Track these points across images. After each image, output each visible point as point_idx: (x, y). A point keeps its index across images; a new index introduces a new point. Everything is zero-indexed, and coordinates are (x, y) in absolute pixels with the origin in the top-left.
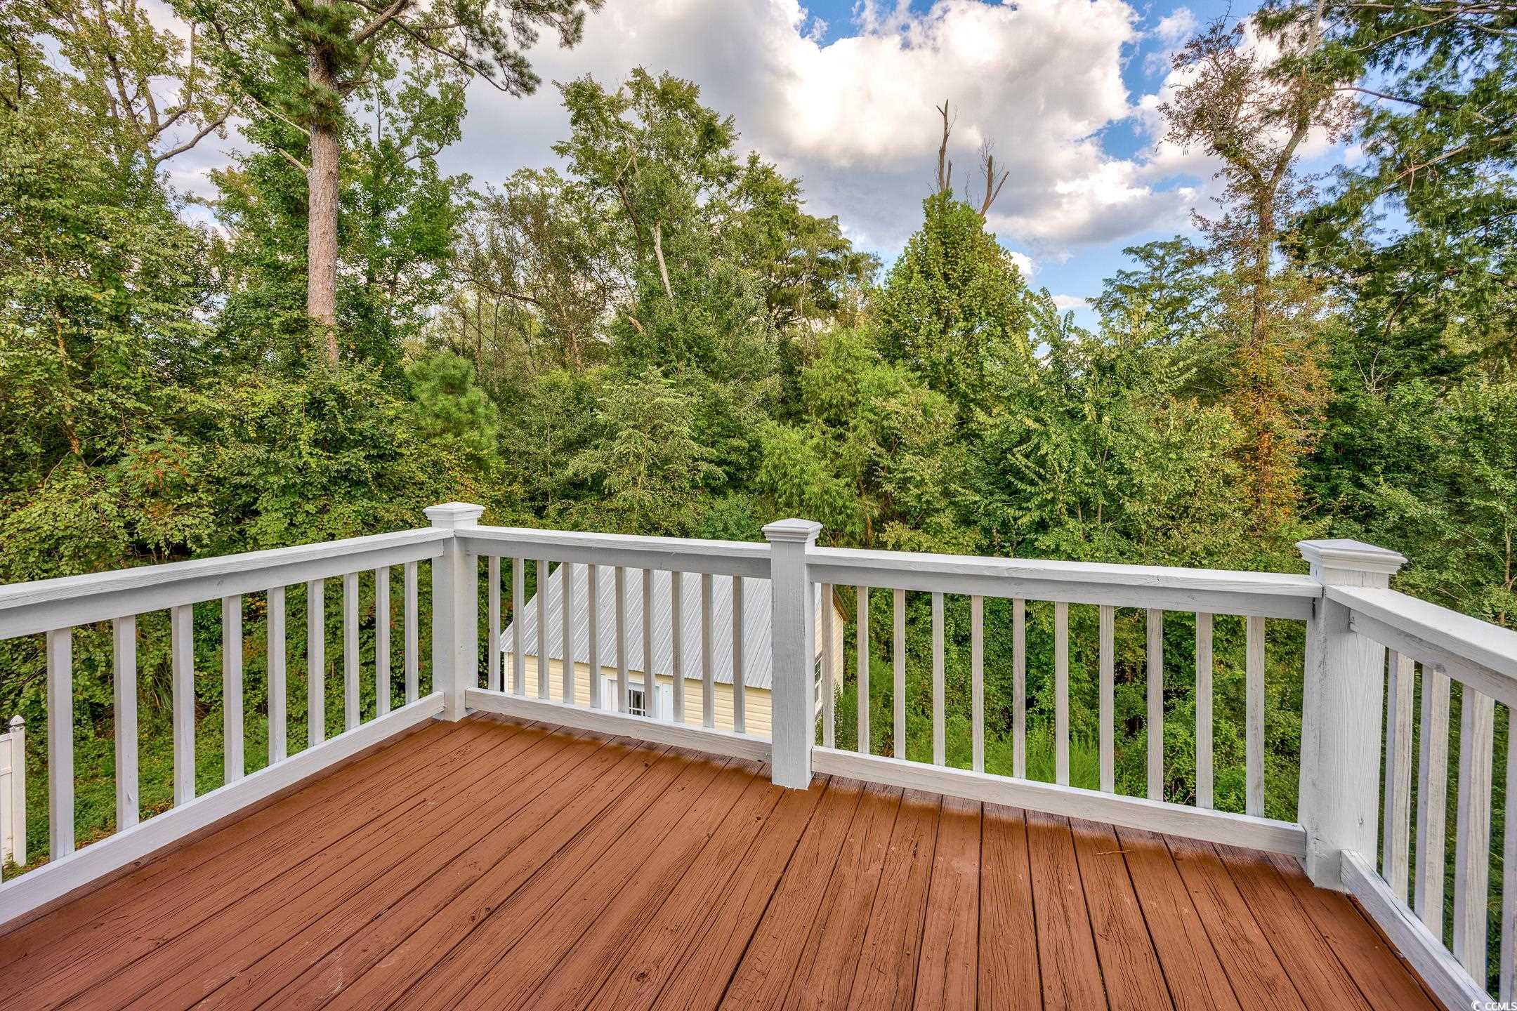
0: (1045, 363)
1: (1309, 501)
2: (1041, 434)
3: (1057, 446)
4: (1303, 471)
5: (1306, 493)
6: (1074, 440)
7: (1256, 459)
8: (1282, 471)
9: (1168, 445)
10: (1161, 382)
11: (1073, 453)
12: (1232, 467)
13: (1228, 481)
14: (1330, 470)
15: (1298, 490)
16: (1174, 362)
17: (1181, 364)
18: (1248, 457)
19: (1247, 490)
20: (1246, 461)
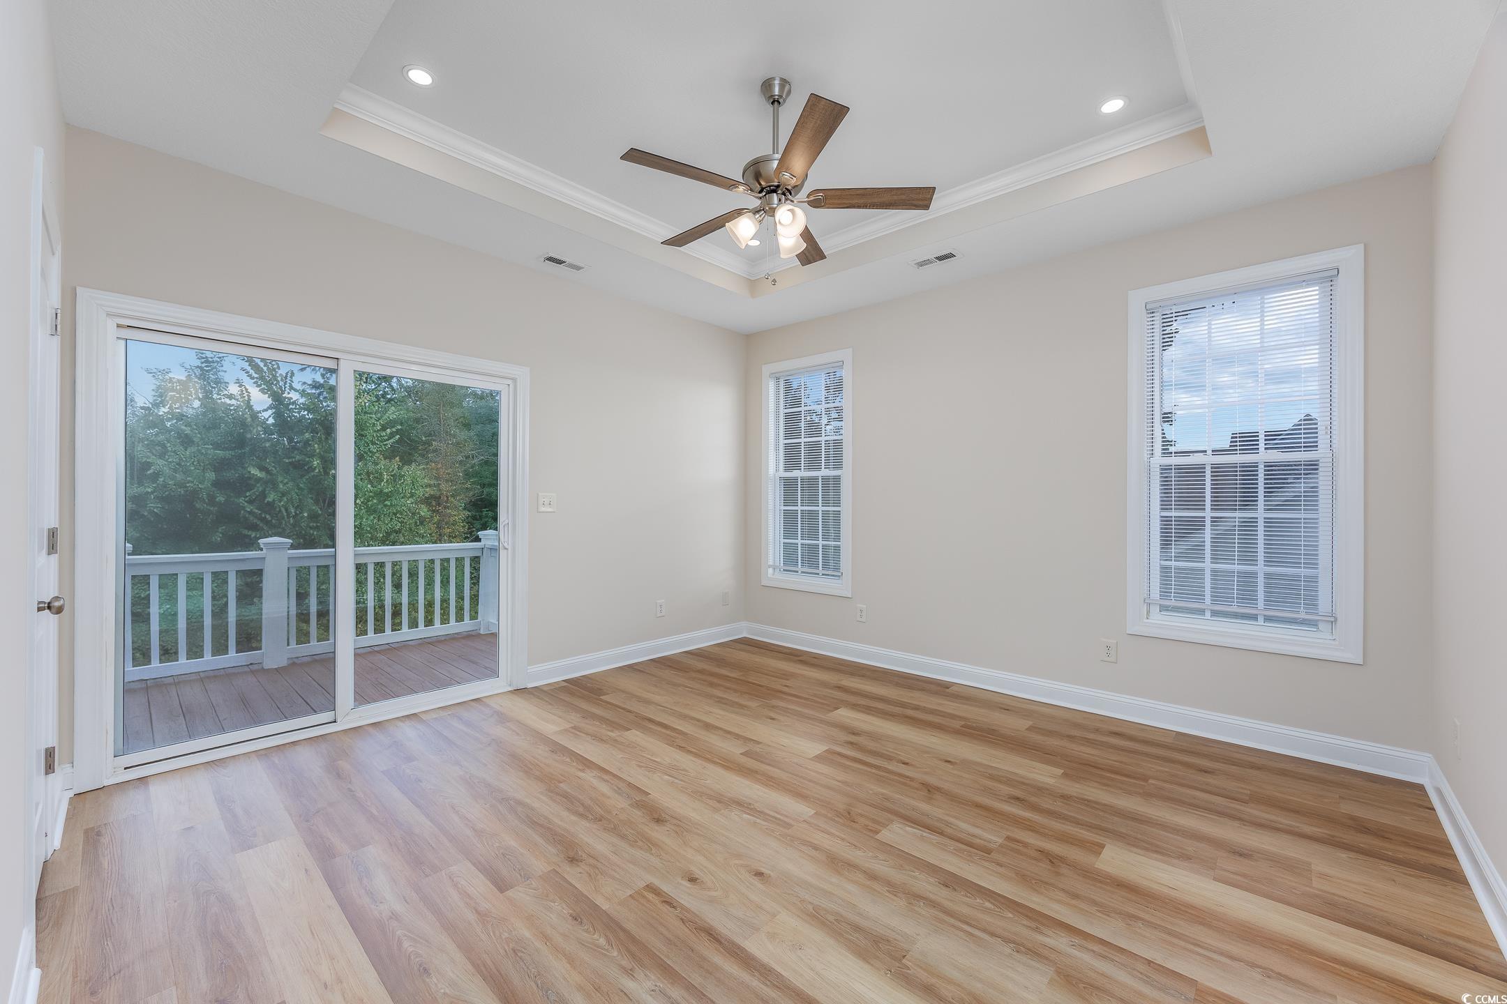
0: (266, 414)
1: (471, 533)
2: (266, 483)
3: (283, 494)
4: (467, 513)
5: (469, 529)
6: (300, 489)
7: (439, 505)
8: (455, 513)
9: (380, 494)
10: (373, 443)
11: (300, 500)
12: (424, 511)
13: (422, 521)
14: (481, 512)
15: (464, 527)
16: (384, 428)
17: (388, 431)
18: (434, 503)
19: (433, 527)
20: (432, 506)
